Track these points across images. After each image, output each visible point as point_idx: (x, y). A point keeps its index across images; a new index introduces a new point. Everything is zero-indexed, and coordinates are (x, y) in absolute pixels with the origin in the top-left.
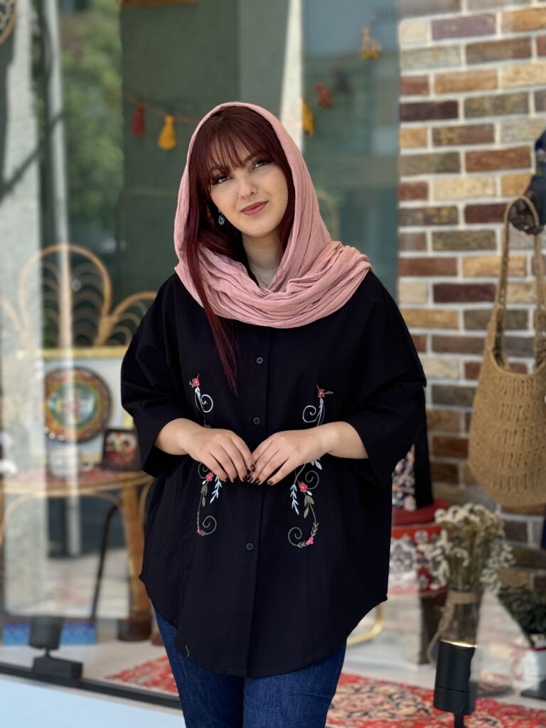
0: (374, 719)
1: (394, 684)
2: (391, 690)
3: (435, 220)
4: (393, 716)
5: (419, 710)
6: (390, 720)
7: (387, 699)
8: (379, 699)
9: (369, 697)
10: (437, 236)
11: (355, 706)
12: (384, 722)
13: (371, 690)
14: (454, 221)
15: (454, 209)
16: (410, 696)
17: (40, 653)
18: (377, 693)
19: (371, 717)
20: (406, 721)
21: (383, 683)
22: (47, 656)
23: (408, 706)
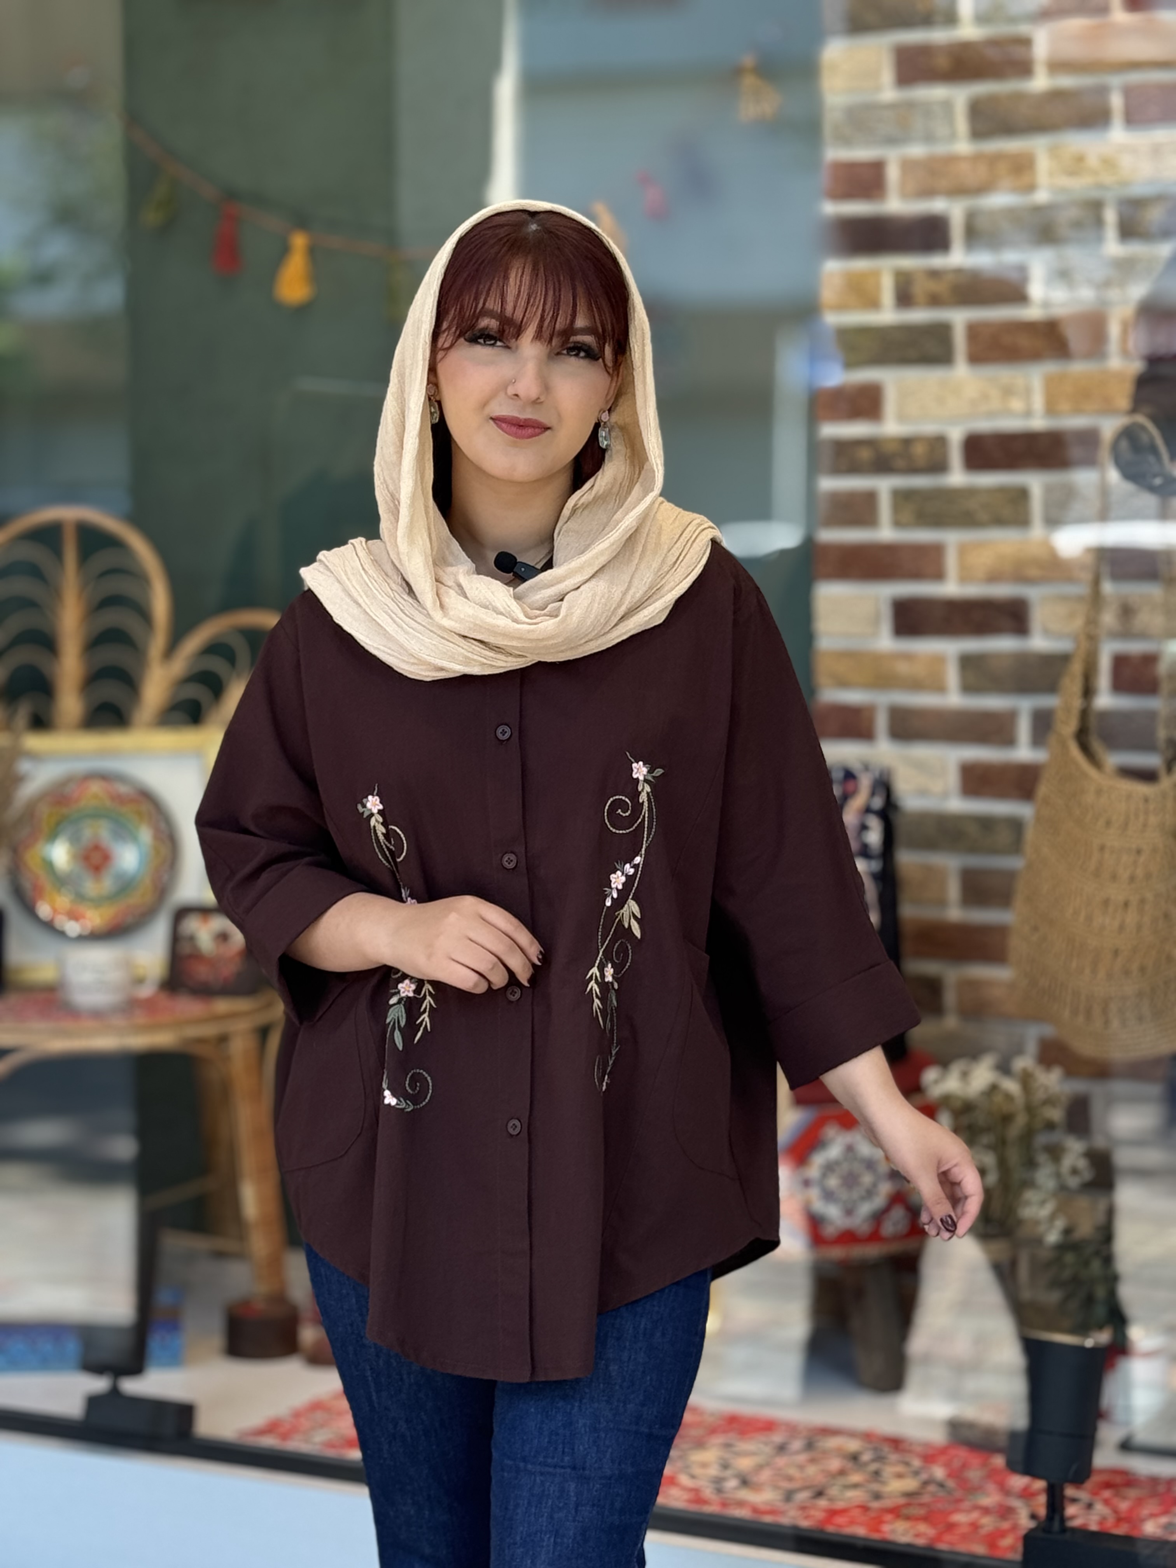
0: (840, 1505)
1: (851, 1434)
2: (853, 1445)
3: (900, 463)
4: (877, 1496)
5: (926, 1483)
6: (875, 1505)
7: (850, 1465)
8: (835, 1464)
9: (813, 1461)
10: (901, 497)
11: (790, 1479)
12: (865, 1508)
13: (810, 1446)
14: (939, 466)
15: (939, 442)
16: (893, 1457)
17: (99, 1384)
18: (825, 1453)
19: (831, 1500)
20: (908, 1505)
21: (828, 1432)
22: (115, 1392)
23: (900, 1476)
